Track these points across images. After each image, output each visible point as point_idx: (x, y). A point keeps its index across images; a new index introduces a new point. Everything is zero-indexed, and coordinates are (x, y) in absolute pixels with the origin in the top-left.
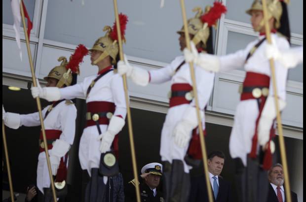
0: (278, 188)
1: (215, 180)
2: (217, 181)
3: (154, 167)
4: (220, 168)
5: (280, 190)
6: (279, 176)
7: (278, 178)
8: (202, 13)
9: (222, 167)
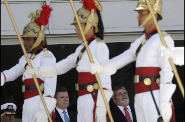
0: (125, 109)
1: (65, 114)
2: (67, 114)
3: (6, 108)
4: (67, 101)
5: (128, 110)
6: (123, 97)
7: (123, 99)
8: (35, 17)
9: (68, 99)
